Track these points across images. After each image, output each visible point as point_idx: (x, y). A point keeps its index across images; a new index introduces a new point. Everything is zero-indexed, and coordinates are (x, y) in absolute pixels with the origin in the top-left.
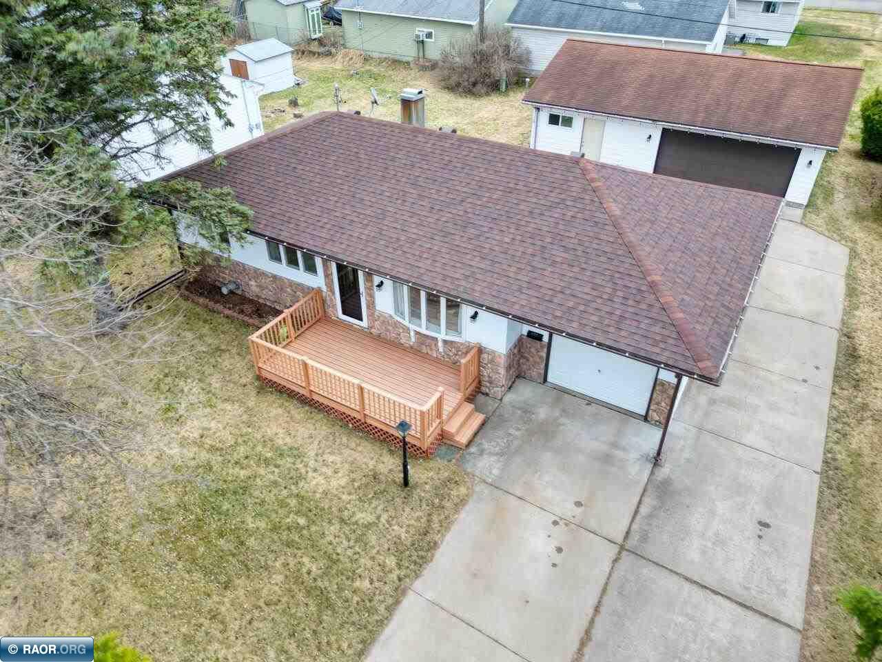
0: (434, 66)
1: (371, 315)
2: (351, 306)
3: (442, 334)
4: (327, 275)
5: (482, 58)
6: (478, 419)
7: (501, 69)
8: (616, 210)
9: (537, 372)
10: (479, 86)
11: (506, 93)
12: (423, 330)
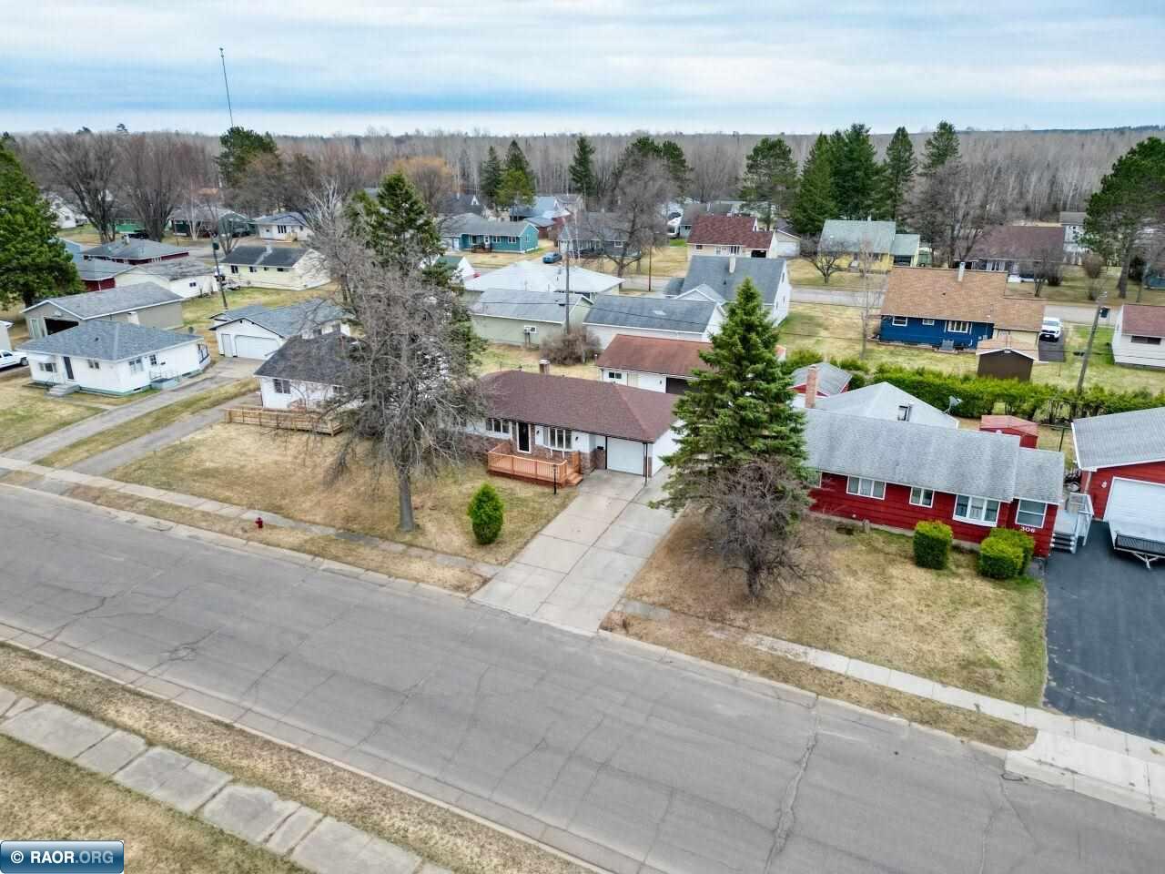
0: (537, 348)
1: (533, 448)
2: (524, 446)
3: (564, 449)
4: (514, 433)
5: (569, 344)
6: (580, 478)
7: (581, 349)
8: (625, 399)
9: (603, 465)
10: (568, 360)
11: (585, 364)
12: (556, 448)
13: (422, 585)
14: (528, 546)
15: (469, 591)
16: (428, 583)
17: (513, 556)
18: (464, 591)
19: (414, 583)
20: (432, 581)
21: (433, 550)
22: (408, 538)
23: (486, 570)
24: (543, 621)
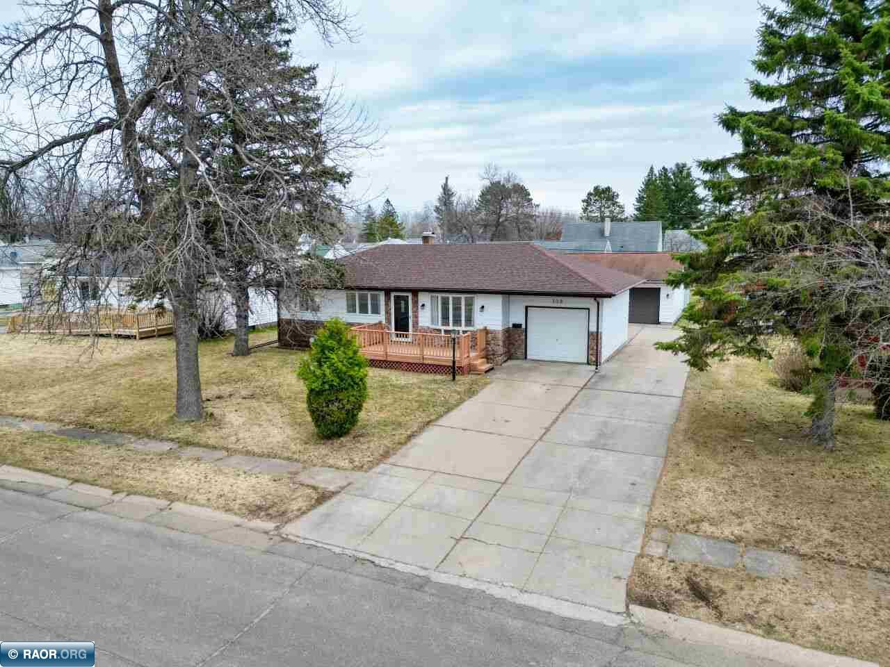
1: (415, 331)
3: (463, 328)
6: (489, 366)
12: (451, 327)
13: (179, 506)
14: (414, 441)
15: (283, 517)
16: (194, 502)
17: (386, 455)
18: (270, 517)
19: (163, 503)
20: (202, 499)
21: (227, 450)
22: (186, 431)
23: (325, 479)
24: (467, 584)
